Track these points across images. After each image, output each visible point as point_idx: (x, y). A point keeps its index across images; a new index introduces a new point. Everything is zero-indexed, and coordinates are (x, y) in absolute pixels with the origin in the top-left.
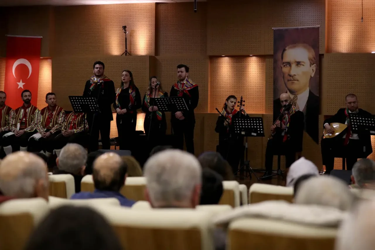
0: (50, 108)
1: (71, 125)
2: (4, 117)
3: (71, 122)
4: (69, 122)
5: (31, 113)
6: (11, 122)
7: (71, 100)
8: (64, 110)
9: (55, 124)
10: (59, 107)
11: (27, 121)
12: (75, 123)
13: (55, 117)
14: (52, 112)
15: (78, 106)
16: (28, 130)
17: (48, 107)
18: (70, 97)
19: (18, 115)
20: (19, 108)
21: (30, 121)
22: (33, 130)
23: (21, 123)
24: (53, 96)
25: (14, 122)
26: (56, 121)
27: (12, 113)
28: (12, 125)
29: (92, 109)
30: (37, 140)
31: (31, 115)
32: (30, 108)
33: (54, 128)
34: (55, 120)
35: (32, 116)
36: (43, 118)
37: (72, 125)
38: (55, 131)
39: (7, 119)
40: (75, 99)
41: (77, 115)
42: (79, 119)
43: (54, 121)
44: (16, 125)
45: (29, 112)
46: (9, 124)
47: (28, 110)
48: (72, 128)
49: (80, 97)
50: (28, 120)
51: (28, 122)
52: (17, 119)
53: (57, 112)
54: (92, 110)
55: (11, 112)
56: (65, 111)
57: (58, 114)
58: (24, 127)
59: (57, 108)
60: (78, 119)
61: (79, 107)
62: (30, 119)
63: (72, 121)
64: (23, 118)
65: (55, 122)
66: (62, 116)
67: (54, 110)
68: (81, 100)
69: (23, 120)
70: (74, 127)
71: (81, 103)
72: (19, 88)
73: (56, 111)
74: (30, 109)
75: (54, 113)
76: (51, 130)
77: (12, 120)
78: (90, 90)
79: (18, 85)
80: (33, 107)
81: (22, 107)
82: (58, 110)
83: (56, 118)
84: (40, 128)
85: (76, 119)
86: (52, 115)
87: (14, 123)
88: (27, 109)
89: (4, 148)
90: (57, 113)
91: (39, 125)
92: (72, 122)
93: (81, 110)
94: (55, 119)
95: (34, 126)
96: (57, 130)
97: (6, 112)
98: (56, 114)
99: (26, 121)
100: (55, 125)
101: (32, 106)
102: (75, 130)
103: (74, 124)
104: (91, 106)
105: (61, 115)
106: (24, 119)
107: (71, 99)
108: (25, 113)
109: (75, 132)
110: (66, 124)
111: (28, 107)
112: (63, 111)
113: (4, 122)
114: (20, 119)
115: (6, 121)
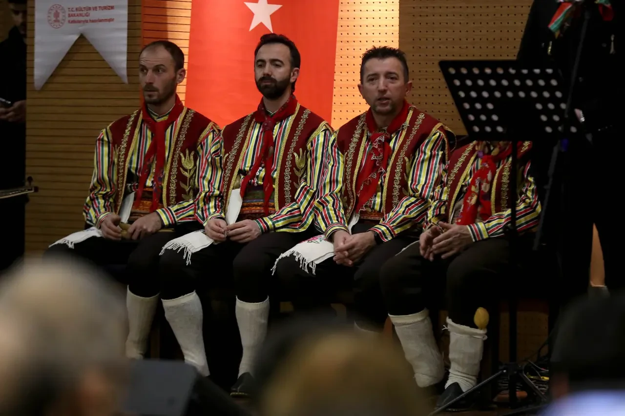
0: (378, 120)
1: (466, 204)
2: (175, 164)
3: (470, 185)
4: (462, 186)
5: (293, 145)
6: (206, 183)
7: (449, 79)
8: (441, 128)
9: (396, 193)
10: (421, 116)
11: (274, 180)
12: (487, 191)
13: (400, 162)
14: (389, 140)
15: (485, 110)
16: (280, 224)
17: (369, 114)
18: (444, 65)
19: (234, 152)
20: (242, 120)
21: (287, 180)
22: (302, 226)
23: (247, 192)
24: (390, 64)
25: (216, 186)
26: (404, 184)
27: (210, 143)
28: (207, 200)
29: (550, 123)
30: (310, 269)
31: (291, 150)
32: (292, 119)
33: (391, 214)
34: (397, 177)
35: (295, 154)
36: (345, 163)
37: (473, 200)
38: (397, 231)
39: (186, 170)
40: (483, 76)
41: (495, 152)
42: (506, 173)
43: (391, 180)
44: (222, 200)
45: (286, 138)
46: (196, 191)
47: (282, 131)
48: (470, 217)
49: (505, 64)
50: (276, 175)
51: (276, 186)
52: (228, 173)
53: (411, 137)
54: (549, 130)
55: (207, 137)
56: (447, 133)
57: (414, 148)
58: (257, 210)
59: (409, 118)
60: (500, 176)
61: (488, 113)
62: (287, 172)
63: (473, 182)
64: (254, 168)
65: (397, 186)
66: (432, 157)
67: (395, 129)
68: (510, 78)
69: (254, 176)
70: (479, 209)
71: (498, 94)
72: (252, 27)
73: (404, 133)
74: (289, 122)
75: (395, 144)
76: (377, 222)
77: (208, 176)
78: (551, 33)
79: (251, 15)
80: (305, 116)
81: (253, 116)
82: (416, 128)
83: (404, 167)
84: (332, 213)
85: (489, 175)
86: (386, 152)
87: (217, 192)
88: (277, 127)
89: (167, 303)
90: (408, 143)
91: (329, 198)
92: (473, 188)
93: (500, 129)
94: (398, 169)
95: (305, 204)
96: (408, 226)
97: (182, 137)
98: (406, 148)
99: (268, 178)
100: (401, 197)
101: (302, 109)
102: (481, 225)
103: (483, 197)
104: (545, 111)
105: (428, 153)
106: (262, 173)
107: (453, 77)
108: (268, 142)
109: (485, 236)
110: (445, 197)
111: (281, 117)
112: (436, 134)
113: (173, 187)
114: (241, 172)
115: (181, 178)
